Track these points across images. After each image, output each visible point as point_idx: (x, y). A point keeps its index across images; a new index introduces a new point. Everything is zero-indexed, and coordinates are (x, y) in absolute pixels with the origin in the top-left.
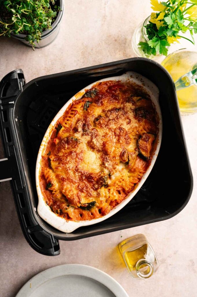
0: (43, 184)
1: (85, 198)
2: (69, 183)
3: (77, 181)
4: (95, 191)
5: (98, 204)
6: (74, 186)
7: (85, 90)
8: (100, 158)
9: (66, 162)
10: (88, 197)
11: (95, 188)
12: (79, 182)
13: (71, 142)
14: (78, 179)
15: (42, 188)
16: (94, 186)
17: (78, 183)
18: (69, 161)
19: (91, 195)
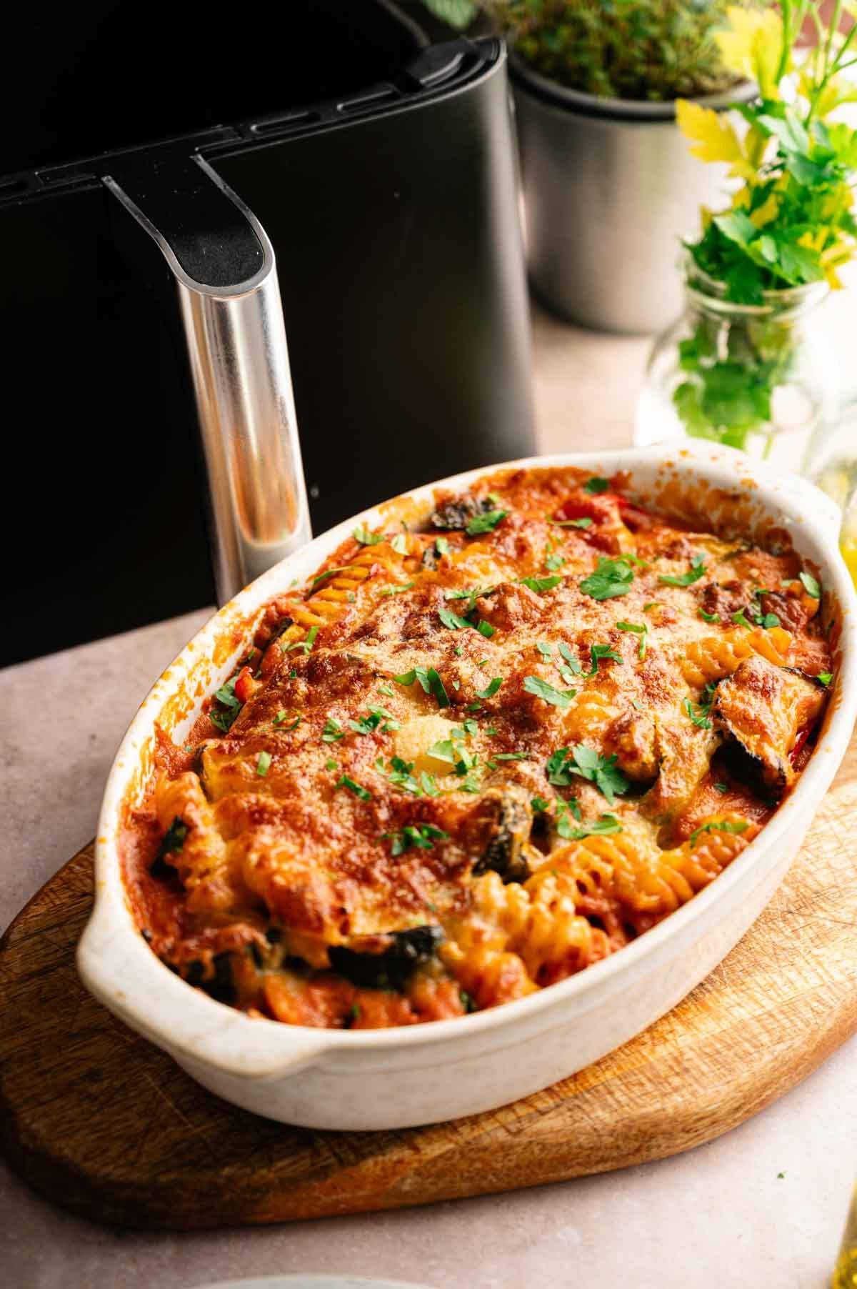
0: (139, 845)
1: (378, 914)
2: (291, 832)
3: (338, 830)
4: (446, 884)
5: (461, 948)
6: (321, 850)
7: (436, 493)
8: (487, 745)
9: (288, 744)
10: (396, 908)
11: (446, 865)
12: (350, 835)
13: (329, 668)
14: (349, 824)
15: (130, 862)
16: (440, 859)
17: (349, 838)
18: (303, 743)
19: (416, 898)
